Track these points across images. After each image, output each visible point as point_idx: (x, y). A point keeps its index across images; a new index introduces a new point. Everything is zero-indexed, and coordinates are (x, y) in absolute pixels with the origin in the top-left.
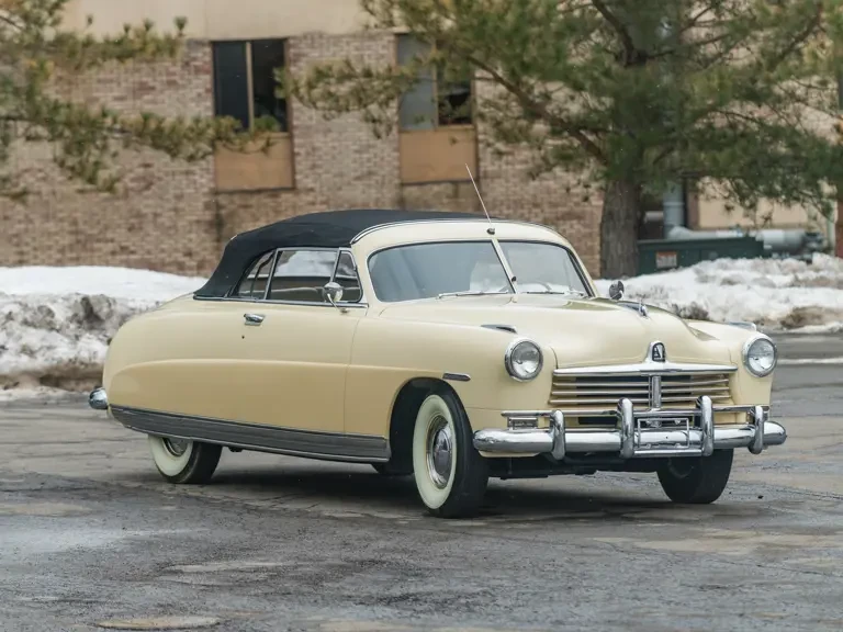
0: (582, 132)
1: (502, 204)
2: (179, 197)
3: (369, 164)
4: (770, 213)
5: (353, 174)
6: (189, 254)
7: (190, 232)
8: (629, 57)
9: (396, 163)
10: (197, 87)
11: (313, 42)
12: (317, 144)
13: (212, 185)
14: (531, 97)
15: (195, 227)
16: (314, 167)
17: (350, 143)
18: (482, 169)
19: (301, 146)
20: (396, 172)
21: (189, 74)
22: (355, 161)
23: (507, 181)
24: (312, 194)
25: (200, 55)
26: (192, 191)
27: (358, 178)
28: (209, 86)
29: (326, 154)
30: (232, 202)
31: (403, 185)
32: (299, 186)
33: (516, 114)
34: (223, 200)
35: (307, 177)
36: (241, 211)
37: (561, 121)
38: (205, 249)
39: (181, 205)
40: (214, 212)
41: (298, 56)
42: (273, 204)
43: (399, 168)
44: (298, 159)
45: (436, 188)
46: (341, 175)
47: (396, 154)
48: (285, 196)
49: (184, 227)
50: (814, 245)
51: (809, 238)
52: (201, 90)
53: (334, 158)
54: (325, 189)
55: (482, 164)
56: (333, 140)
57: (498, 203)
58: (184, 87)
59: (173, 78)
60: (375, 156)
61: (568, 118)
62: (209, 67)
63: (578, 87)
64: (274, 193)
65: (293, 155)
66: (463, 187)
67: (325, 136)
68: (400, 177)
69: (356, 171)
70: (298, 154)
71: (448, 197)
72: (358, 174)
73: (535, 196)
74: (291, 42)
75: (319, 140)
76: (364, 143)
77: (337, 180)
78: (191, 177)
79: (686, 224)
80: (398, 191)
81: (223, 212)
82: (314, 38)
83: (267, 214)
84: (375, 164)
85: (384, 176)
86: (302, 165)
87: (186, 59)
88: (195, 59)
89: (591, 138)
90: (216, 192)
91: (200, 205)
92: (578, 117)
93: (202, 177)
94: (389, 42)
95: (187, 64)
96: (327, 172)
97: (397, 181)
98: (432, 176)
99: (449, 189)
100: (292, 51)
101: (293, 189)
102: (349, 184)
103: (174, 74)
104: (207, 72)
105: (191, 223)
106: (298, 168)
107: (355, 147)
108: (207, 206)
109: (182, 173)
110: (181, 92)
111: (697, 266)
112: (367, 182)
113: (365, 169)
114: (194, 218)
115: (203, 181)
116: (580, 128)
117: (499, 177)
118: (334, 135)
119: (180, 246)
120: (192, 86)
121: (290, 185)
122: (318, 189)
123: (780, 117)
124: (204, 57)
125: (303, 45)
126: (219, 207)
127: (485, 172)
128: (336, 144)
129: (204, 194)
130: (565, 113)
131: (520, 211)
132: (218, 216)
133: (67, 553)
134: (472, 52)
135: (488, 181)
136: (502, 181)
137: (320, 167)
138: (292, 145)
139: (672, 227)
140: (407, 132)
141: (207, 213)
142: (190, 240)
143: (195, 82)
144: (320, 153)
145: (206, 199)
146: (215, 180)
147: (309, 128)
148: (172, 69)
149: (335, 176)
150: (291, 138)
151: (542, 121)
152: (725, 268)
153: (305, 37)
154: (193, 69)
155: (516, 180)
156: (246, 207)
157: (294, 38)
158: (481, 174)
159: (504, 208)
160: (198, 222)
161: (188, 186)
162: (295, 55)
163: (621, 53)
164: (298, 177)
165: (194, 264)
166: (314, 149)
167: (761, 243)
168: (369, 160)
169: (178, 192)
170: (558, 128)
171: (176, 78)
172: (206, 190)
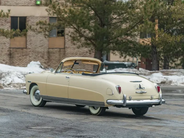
0: (91, 40)
1: (69, 54)
2: (2, 48)
3: (42, 44)
4: (129, 59)
5: (39, 46)
6: (4, 60)
7: (4, 56)
8: (101, 25)
9: (48, 44)
10: (7, 26)
11: (32, 18)
12: (32, 39)
13: (9, 46)
14: (81, 32)
15: (5, 55)
16: (31, 44)
17: (39, 39)
18: (66, 46)
19: (28, 39)
20: (48, 46)
21: (6, 23)
22: (39, 43)
23: (71, 49)
24: (30, 49)
25: (8, 19)
26: (5, 47)
27: (40, 47)
28: (10, 26)
29: (34, 41)
30: (13, 50)
31: (49, 48)
32: (27, 48)
33: (78, 36)
34: (11, 49)
35: (29, 46)
36: (15, 52)
37: (87, 37)
38: (7, 60)
39: (3, 50)
40: (9, 52)
41: (29, 20)
42: (22, 51)
43: (48, 45)
44: (27, 42)
45: (56, 50)
46: (36, 46)
47: (48, 42)
48: (24, 49)
49: (3, 55)
50: (134, 66)
51: (133, 64)
52: (8, 26)
53: (35, 42)
54: (33, 48)
55: (66, 45)
56: (35, 38)
57: (69, 53)
58: (5, 25)
59: (2, 24)
60: (44, 42)
61: (88, 37)
62: (10, 22)
63: (91, 31)
64: (22, 49)
65: (26, 41)
66: (61, 50)
67: (34, 37)
68: (48, 47)
69: (39, 45)
70: (28, 41)
71: (58, 51)
72: (40, 46)
73: (76, 52)
74: (27, 17)
75: (32, 38)
76: (41, 39)
77: (36, 47)
78: (5, 44)
79: (107, 60)
80: (47, 49)
81: (11, 52)
82: (32, 17)
83: (20, 53)
84: (44, 44)
85: (45, 46)
86: (28, 43)
87: (6, 20)
88: (7, 20)
89: (93, 41)
90: (10, 48)
91: (7, 50)
92: (90, 37)
93: (7, 44)
94: (48, 18)
95: (6, 21)
96: (33, 45)
97: (48, 48)
98: (55, 47)
99: (59, 50)
100: (28, 19)
101: (26, 48)
102: (38, 48)
103: (3, 23)
104: (10, 23)
105: (5, 54)
106: (27, 44)
107: (40, 40)
108: (8, 51)
109: (3, 43)
110: (4, 26)
111: (115, 69)
112: (42, 47)
113: (41, 45)
114: (5, 53)
115: (8, 45)
116: (91, 39)
117: (69, 48)
118: (35, 37)
119: (2, 59)
120: (6, 25)
121: (25, 47)
122: (31, 48)
123: (133, 39)
124: (9, 19)
125: (30, 18)
126: (11, 51)
127: (66, 47)
128: (36, 39)
129: (8, 48)
130: (88, 36)
131: (73, 55)
132: (10, 53)
133: (6, 123)
134: (70, 22)
135: (67, 49)
136: (70, 49)
137: (32, 44)
138: (26, 39)
139: (104, 60)
140: (50, 37)
141: (8, 52)
142: (4, 58)
143: (7, 25)
144: (32, 41)
145: (8, 49)
146: (10, 45)
147: (30, 35)
148: (2, 22)
149: (35, 46)
150: (26, 37)
151: (83, 37)
152: (121, 70)
153: (30, 16)
154: (7, 22)
155: (73, 49)
156: (16, 51)
157: (28, 17)
158: (65, 47)
159: (70, 54)
160: (6, 54)
161: (4, 46)
162: (28, 20)
163: (100, 24)
164: (27, 46)
165: (5, 62)
166: (31, 40)
167: (125, 65)
168: (42, 43)
169: (2, 47)
170: (86, 39)
171: (3, 24)
172: (8, 47)
